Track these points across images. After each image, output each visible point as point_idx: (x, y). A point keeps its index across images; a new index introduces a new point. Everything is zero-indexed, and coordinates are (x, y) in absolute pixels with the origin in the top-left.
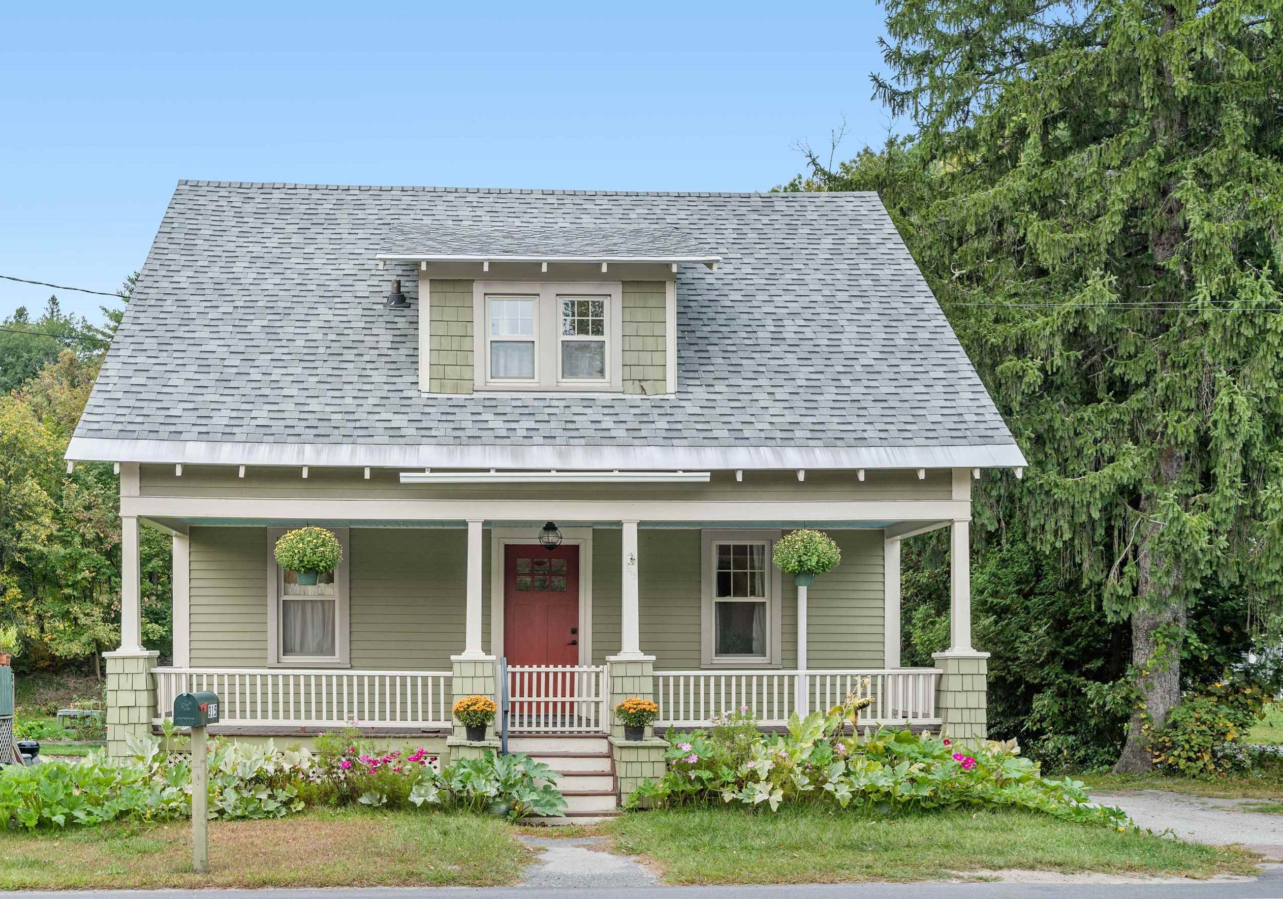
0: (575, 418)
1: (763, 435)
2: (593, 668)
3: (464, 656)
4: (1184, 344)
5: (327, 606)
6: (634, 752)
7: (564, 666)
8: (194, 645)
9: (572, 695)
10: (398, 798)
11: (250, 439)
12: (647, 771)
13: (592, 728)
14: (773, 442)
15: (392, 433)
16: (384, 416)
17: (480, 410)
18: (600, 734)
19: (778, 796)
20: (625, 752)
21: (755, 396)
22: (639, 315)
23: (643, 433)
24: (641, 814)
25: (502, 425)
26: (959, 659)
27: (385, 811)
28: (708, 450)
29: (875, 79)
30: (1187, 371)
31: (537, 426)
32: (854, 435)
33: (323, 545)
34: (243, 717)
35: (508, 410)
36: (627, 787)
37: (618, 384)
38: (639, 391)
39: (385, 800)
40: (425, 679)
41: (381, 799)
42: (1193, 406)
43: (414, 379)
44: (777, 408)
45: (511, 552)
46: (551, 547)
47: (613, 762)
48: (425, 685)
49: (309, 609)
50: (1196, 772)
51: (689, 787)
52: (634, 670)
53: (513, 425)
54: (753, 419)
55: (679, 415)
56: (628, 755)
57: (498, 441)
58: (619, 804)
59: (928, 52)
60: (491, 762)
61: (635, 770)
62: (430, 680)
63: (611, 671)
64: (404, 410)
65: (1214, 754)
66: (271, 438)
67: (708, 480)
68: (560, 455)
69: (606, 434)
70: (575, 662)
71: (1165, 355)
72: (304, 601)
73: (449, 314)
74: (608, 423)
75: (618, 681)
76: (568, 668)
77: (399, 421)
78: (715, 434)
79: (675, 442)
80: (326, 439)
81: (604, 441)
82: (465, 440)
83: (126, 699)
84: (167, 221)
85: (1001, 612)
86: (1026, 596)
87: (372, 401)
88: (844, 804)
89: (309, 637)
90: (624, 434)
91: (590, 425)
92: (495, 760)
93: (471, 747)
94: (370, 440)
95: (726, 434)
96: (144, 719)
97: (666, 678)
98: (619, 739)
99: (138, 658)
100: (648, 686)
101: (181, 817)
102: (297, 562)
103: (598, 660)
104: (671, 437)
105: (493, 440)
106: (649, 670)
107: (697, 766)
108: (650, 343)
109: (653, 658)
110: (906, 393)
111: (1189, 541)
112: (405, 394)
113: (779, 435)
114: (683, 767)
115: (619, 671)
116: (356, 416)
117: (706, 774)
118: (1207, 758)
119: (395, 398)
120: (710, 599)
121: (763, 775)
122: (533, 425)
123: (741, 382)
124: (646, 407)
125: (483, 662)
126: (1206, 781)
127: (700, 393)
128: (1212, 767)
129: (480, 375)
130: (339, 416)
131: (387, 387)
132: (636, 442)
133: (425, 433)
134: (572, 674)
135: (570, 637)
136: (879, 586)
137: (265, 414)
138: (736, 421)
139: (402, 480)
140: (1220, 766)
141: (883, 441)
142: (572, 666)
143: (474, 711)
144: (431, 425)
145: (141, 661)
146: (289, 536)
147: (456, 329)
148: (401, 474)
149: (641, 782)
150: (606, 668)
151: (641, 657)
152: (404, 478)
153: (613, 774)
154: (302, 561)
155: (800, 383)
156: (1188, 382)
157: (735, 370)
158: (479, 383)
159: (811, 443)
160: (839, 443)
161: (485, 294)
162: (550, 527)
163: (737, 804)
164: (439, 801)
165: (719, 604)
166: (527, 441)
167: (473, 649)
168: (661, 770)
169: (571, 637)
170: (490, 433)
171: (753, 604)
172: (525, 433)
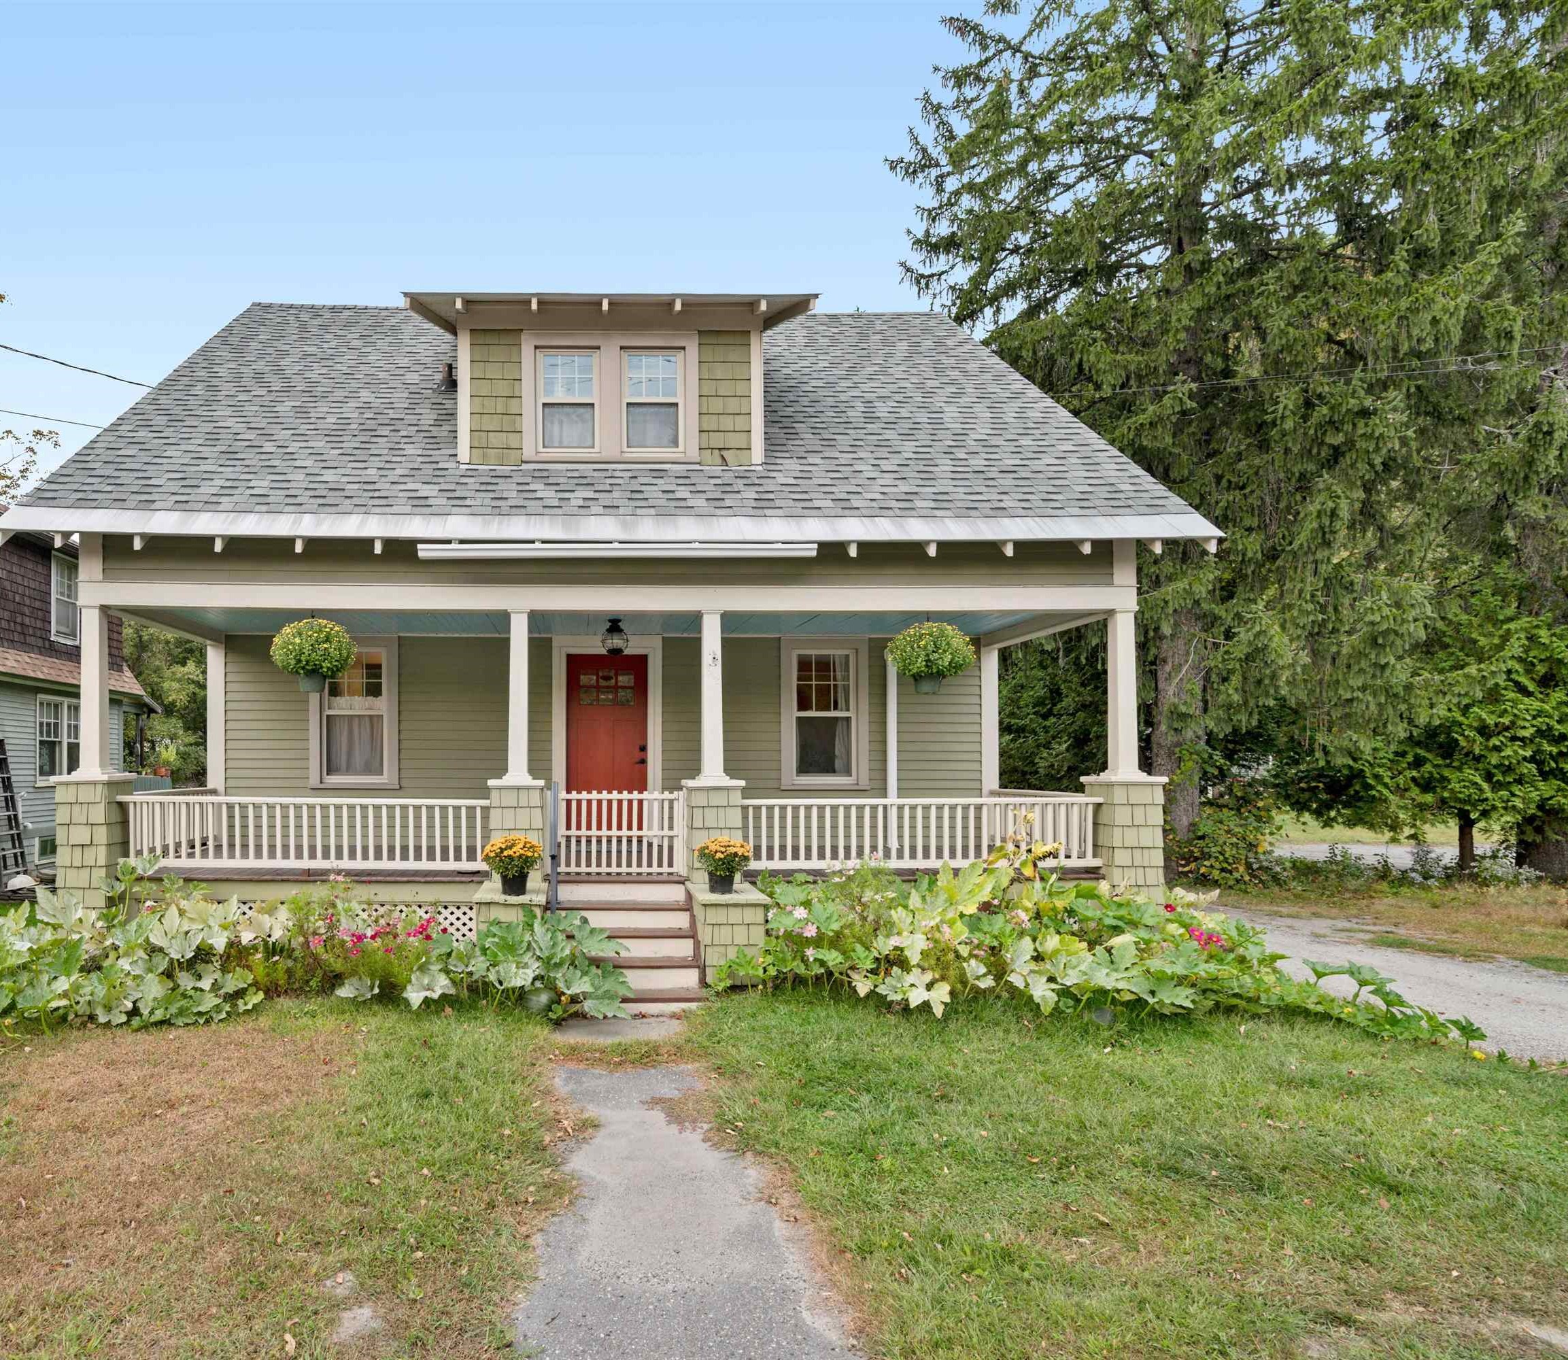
0: (643, 488)
1: (874, 504)
2: (667, 795)
3: (507, 780)
4: (1242, 465)
5: (374, 721)
6: (723, 911)
7: (630, 792)
8: (230, 764)
9: (640, 828)
10: (393, 986)
11: (238, 508)
12: (741, 937)
13: (665, 869)
14: (890, 513)
15: (415, 502)
16: (410, 486)
17: (529, 480)
18: (676, 878)
19: (941, 994)
20: (711, 912)
21: (857, 468)
22: (720, 371)
23: (728, 503)
24: (736, 997)
25: (552, 494)
26: (1127, 785)
27: (375, 1008)
28: (810, 520)
29: (903, 264)
30: (1247, 491)
31: (597, 495)
32: (988, 505)
33: (327, 640)
34: (232, 855)
35: (561, 480)
36: (713, 958)
37: (694, 454)
38: (719, 461)
39: (376, 991)
40: (457, 809)
41: (372, 988)
42: (1255, 523)
43: (452, 452)
44: (888, 479)
45: (576, 664)
46: (615, 652)
47: (693, 917)
48: (457, 817)
49: (356, 722)
50: (1231, 883)
51: (801, 970)
52: (718, 799)
53: (567, 495)
54: (859, 489)
55: (769, 485)
56: (714, 916)
57: (547, 511)
58: (703, 983)
59: (953, 234)
60: (530, 926)
61: (724, 935)
62: (463, 810)
63: (688, 799)
64: (435, 480)
65: (1249, 866)
66: (264, 508)
67: (814, 554)
68: (625, 526)
69: (682, 504)
70: (643, 788)
71: (1219, 478)
72: (352, 716)
73: (493, 371)
74: (682, 492)
75: (698, 813)
76: (635, 795)
77: (425, 491)
78: (817, 504)
79: (768, 512)
80: (334, 509)
81: (678, 511)
82: (505, 510)
83: (80, 835)
84: (229, 328)
85: (1021, 731)
86: (1045, 717)
87: (399, 472)
88: (1046, 1009)
89: (357, 753)
90: (704, 503)
91: (660, 495)
92: (536, 926)
93: (506, 905)
94: (387, 510)
95: (829, 503)
96: (102, 861)
97: (757, 808)
98: (703, 893)
99: (95, 783)
100: (735, 818)
101: (79, 1020)
102: (293, 662)
103: (671, 784)
104: (763, 506)
105: (541, 511)
106: (737, 798)
107: (818, 942)
108: (733, 406)
109: (742, 783)
110: (1036, 465)
111: (1273, 656)
112: (440, 465)
113: (894, 504)
114: (796, 941)
115: (699, 799)
116: (376, 486)
117: (833, 958)
118: (1242, 869)
119: (428, 469)
120: (790, 714)
121: (914, 958)
122: (591, 495)
123: (837, 455)
124: (728, 477)
125: (528, 788)
126: (1246, 892)
127: (792, 465)
128: (1247, 878)
129: (530, 446)
130: (356, 486)
131: (420, 459)
132: (718, 512)
133: (457, 502)
134: (640, 802)
135: (638, 755)
136: (975, 700)
137: (265, 484)
138: (840, 490)
139: (421, 554)
140: (1255, 877)
141: (1027, 511)
142: (641, 792)
143: (509, 856)
144: (467, 494)
145: (99, 788)
146: (287, 630)
147: (502, 388)
148: (419, 546)
149: (732, 953)
150: (681, 795)
151: (727, 781)
152: (424, 552)
153: (692, 934)
154: (299, 661)
155: (906, 455)
156: (1250, 501)
157: (830, 443)
158: (528, 453)
159: (937, 513)
160: (973, 513)
161: (536, 347)
162: (615, 625)
163: (878, 1001)
164: (452, 991)
165: (799, 719)
166: (582, 511)
167: (518, 772)
168: (758, 935)
169: (640, 755)
170: (540, 503)
171: (836, 719)
172: (581, 503)
